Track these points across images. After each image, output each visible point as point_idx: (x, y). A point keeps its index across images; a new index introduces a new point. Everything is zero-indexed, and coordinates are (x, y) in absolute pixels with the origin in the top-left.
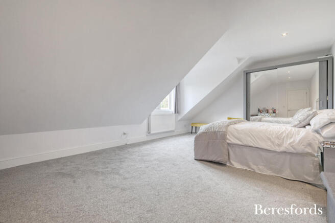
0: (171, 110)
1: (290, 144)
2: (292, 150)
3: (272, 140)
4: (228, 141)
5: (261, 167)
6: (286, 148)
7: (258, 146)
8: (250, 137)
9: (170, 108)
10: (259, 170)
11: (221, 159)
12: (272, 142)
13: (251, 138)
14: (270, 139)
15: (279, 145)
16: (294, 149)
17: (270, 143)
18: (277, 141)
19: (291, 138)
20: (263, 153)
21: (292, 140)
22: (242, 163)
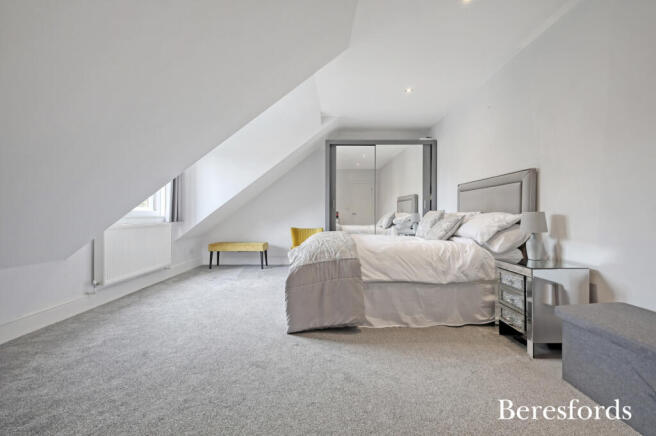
0: (157, 213)
1: (460, 268)
2: (464, 279)
3: (434, 265)
4: (364, 278)
5: (417, 316)
6: (455, 275)
7: (416, 280)
8: (400, 263)
9: (155, 209)
10: (416, 321)
11: (354, 317)
12: (435, 269)
13: (403, 266)
14: (430, 264)
15: (445, 273)
16: (466, 275)
17: (431, 271)
18: (440, 267)
19: (458, 259)
20: (421, 291)
21: (460, 262)
22: (385, 317)
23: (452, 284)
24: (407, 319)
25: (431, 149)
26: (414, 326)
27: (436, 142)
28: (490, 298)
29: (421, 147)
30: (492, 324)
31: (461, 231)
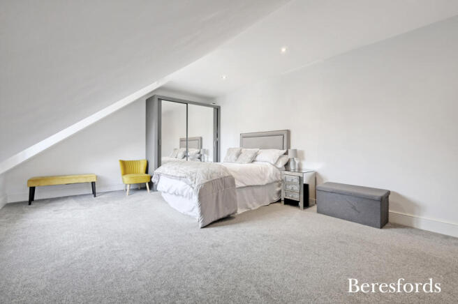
3: (260, 176)
4: (237, 186)
5: (254, 204)
10: (254, 206)
12: (260, 178)
15: (264, 179)
18: (262, 176)
21: (269, 174)
22: (242, 207)
23: (267, 184)
24: (250, 206)
25: (217, 111)
26: (253, 209)
27: (220, 107)
28: (278, 189)
29: (212, 109)
30: (279, 201)
31: (258, 158)
